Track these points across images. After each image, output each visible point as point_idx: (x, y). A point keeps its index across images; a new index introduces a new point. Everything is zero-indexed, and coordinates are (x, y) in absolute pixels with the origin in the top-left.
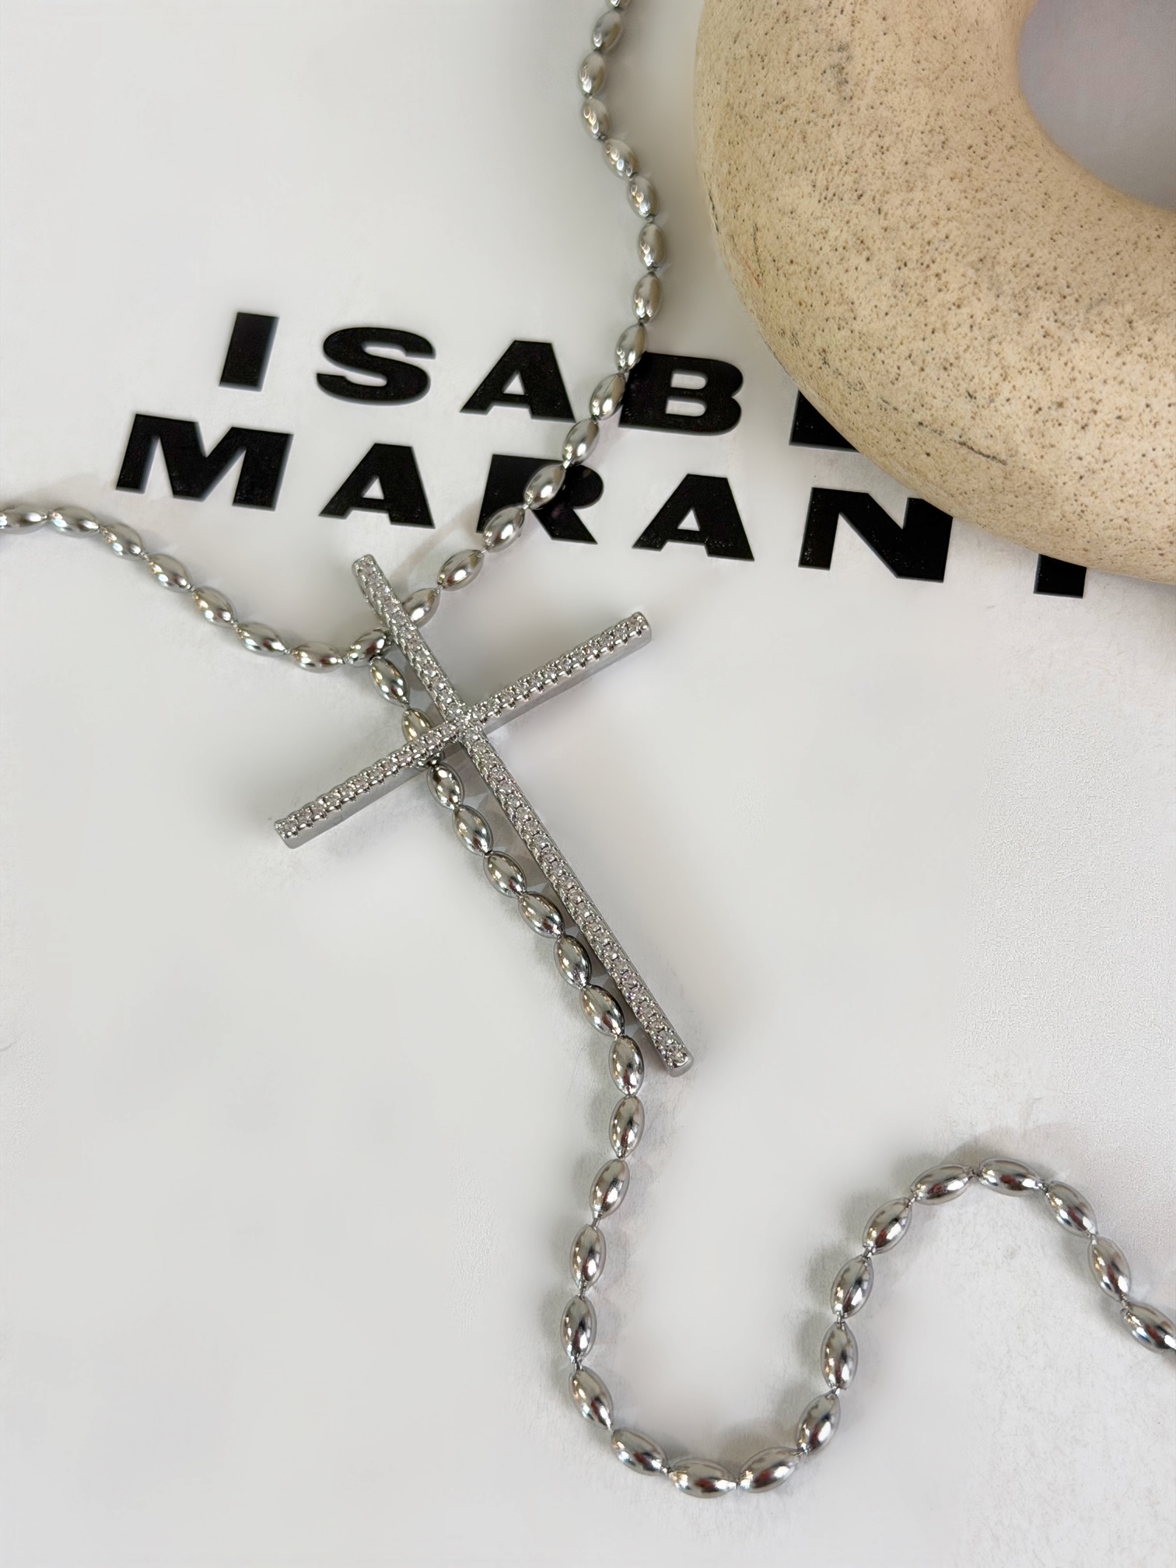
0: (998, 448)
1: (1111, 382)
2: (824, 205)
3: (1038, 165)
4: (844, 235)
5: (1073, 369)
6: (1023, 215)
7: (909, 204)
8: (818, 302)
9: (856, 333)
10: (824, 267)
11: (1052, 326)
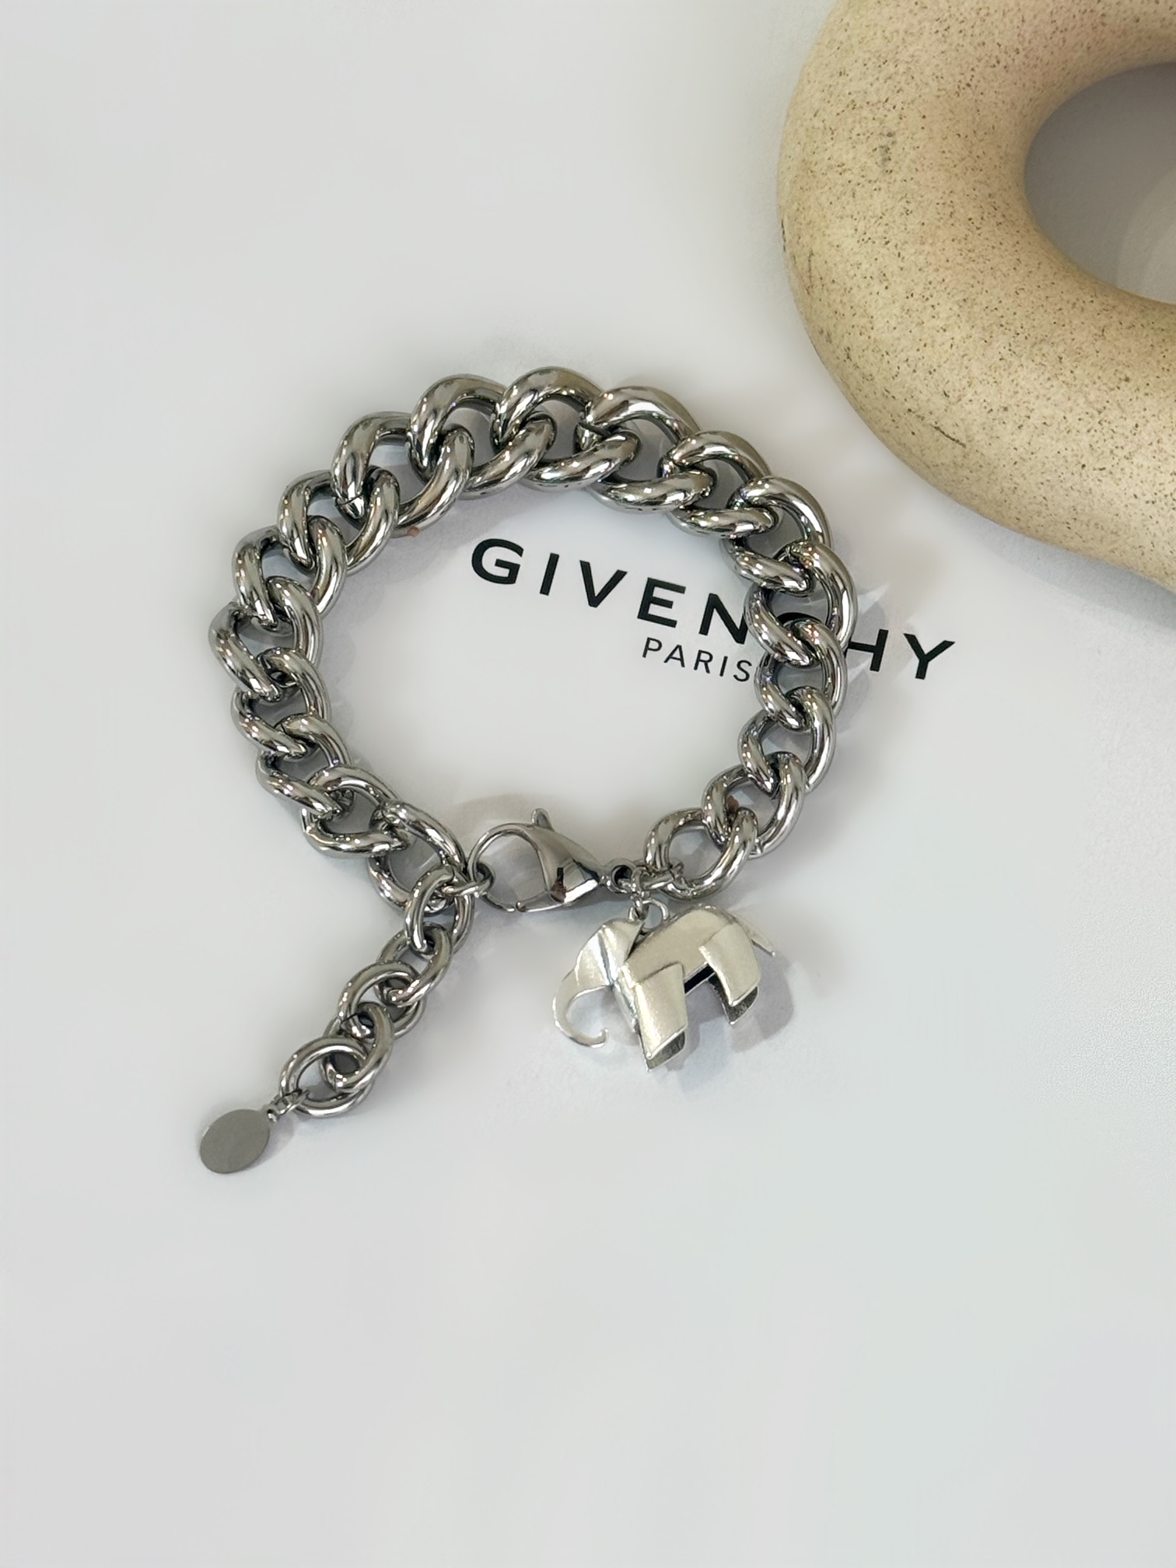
2: (861, 245)
8: (848, 314)
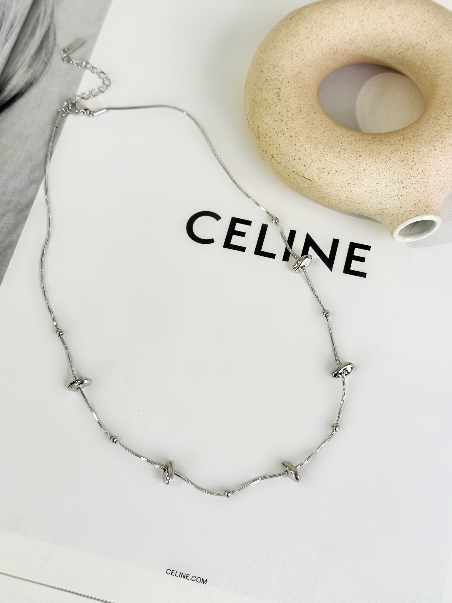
0: (310, 178)
1: (335, 164)
3: (321, 117)
4: (278, 129)
5: (327, 161)
6: (317, 127)
7: (293, 123)
9: (280, 151)
10: (273, 136)
11: (323, 152)
